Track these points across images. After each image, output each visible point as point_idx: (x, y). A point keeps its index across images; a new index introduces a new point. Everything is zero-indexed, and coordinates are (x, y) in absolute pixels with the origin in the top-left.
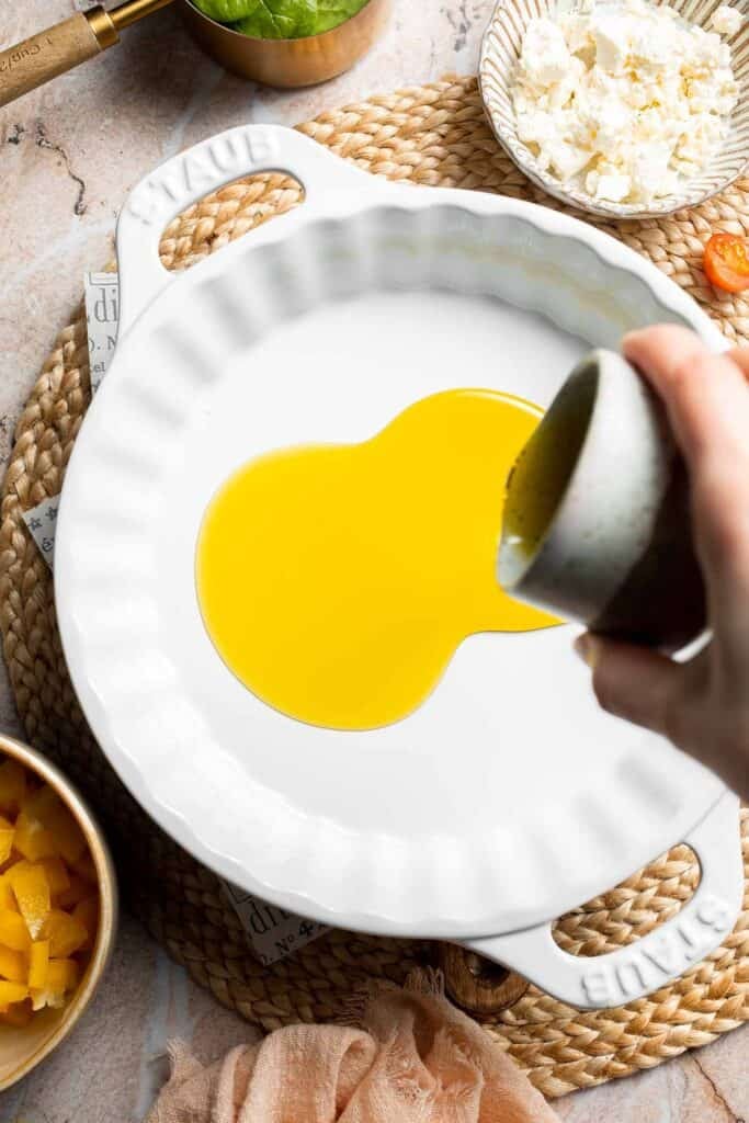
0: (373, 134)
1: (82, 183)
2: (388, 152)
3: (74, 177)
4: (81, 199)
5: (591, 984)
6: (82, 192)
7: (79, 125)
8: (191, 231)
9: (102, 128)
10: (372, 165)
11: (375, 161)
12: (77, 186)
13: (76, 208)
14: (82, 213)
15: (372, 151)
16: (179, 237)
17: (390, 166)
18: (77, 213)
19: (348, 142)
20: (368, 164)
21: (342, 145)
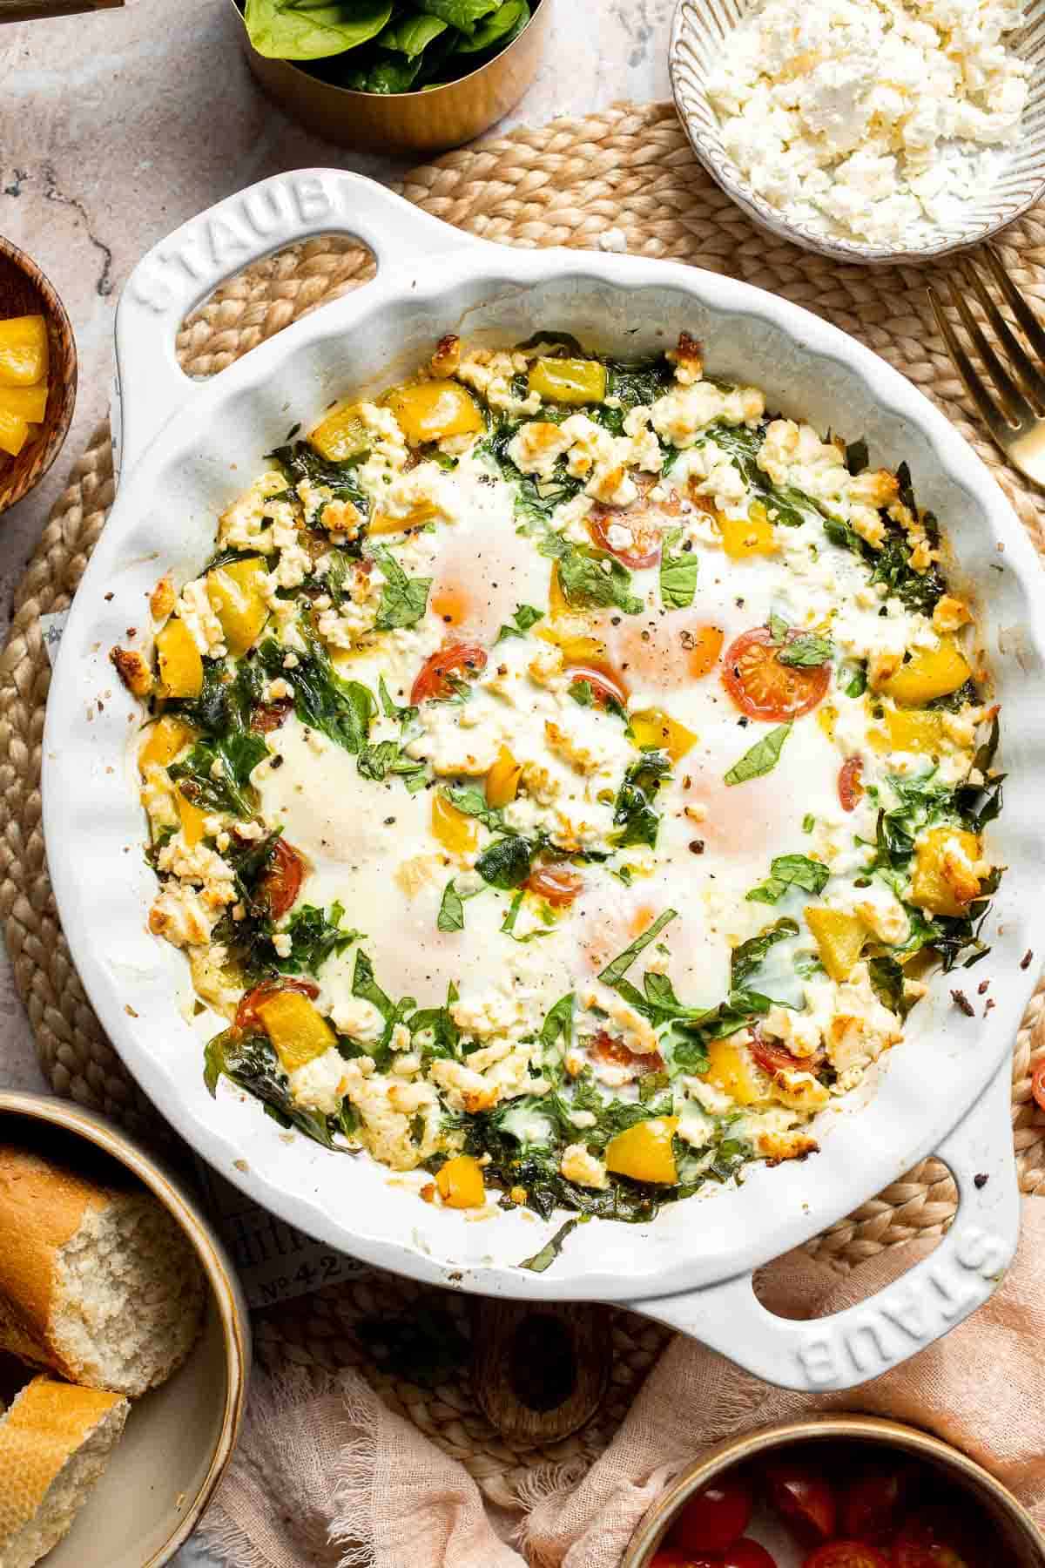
0: (515, 184)
1: (108, 251)
2: (534, 208)
3: (97, 244)
4: (106, 274)
5: (812, 1358)
6: (107, 264)
7: (104, 170)
8: (259, 318)
9: (135, 174)
10: (514, 226)
11: (519, 220)
12: (100, 256)
13: (100, 286)
14: (108, 293)
15: (512, 206)
16: (243, 327)
17: (537, 228)
18: (101, 294)
19: (481, 195)
20: (508, 225)
21: (472, 198)
